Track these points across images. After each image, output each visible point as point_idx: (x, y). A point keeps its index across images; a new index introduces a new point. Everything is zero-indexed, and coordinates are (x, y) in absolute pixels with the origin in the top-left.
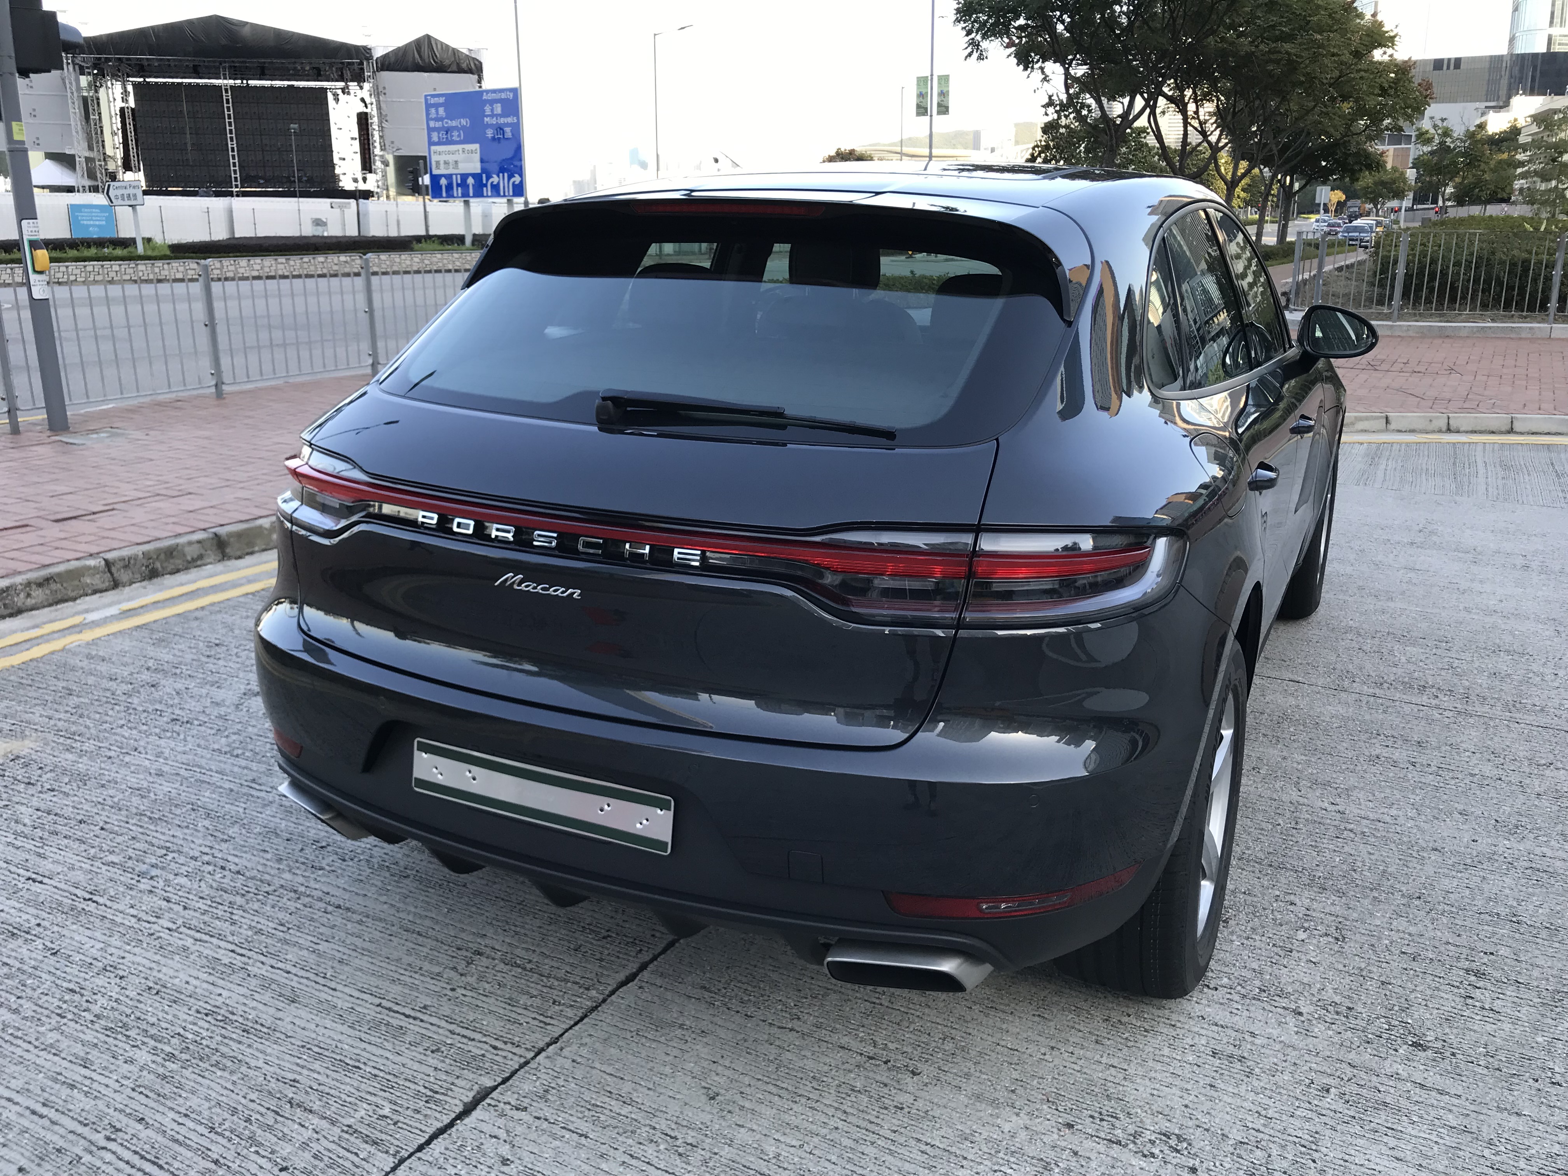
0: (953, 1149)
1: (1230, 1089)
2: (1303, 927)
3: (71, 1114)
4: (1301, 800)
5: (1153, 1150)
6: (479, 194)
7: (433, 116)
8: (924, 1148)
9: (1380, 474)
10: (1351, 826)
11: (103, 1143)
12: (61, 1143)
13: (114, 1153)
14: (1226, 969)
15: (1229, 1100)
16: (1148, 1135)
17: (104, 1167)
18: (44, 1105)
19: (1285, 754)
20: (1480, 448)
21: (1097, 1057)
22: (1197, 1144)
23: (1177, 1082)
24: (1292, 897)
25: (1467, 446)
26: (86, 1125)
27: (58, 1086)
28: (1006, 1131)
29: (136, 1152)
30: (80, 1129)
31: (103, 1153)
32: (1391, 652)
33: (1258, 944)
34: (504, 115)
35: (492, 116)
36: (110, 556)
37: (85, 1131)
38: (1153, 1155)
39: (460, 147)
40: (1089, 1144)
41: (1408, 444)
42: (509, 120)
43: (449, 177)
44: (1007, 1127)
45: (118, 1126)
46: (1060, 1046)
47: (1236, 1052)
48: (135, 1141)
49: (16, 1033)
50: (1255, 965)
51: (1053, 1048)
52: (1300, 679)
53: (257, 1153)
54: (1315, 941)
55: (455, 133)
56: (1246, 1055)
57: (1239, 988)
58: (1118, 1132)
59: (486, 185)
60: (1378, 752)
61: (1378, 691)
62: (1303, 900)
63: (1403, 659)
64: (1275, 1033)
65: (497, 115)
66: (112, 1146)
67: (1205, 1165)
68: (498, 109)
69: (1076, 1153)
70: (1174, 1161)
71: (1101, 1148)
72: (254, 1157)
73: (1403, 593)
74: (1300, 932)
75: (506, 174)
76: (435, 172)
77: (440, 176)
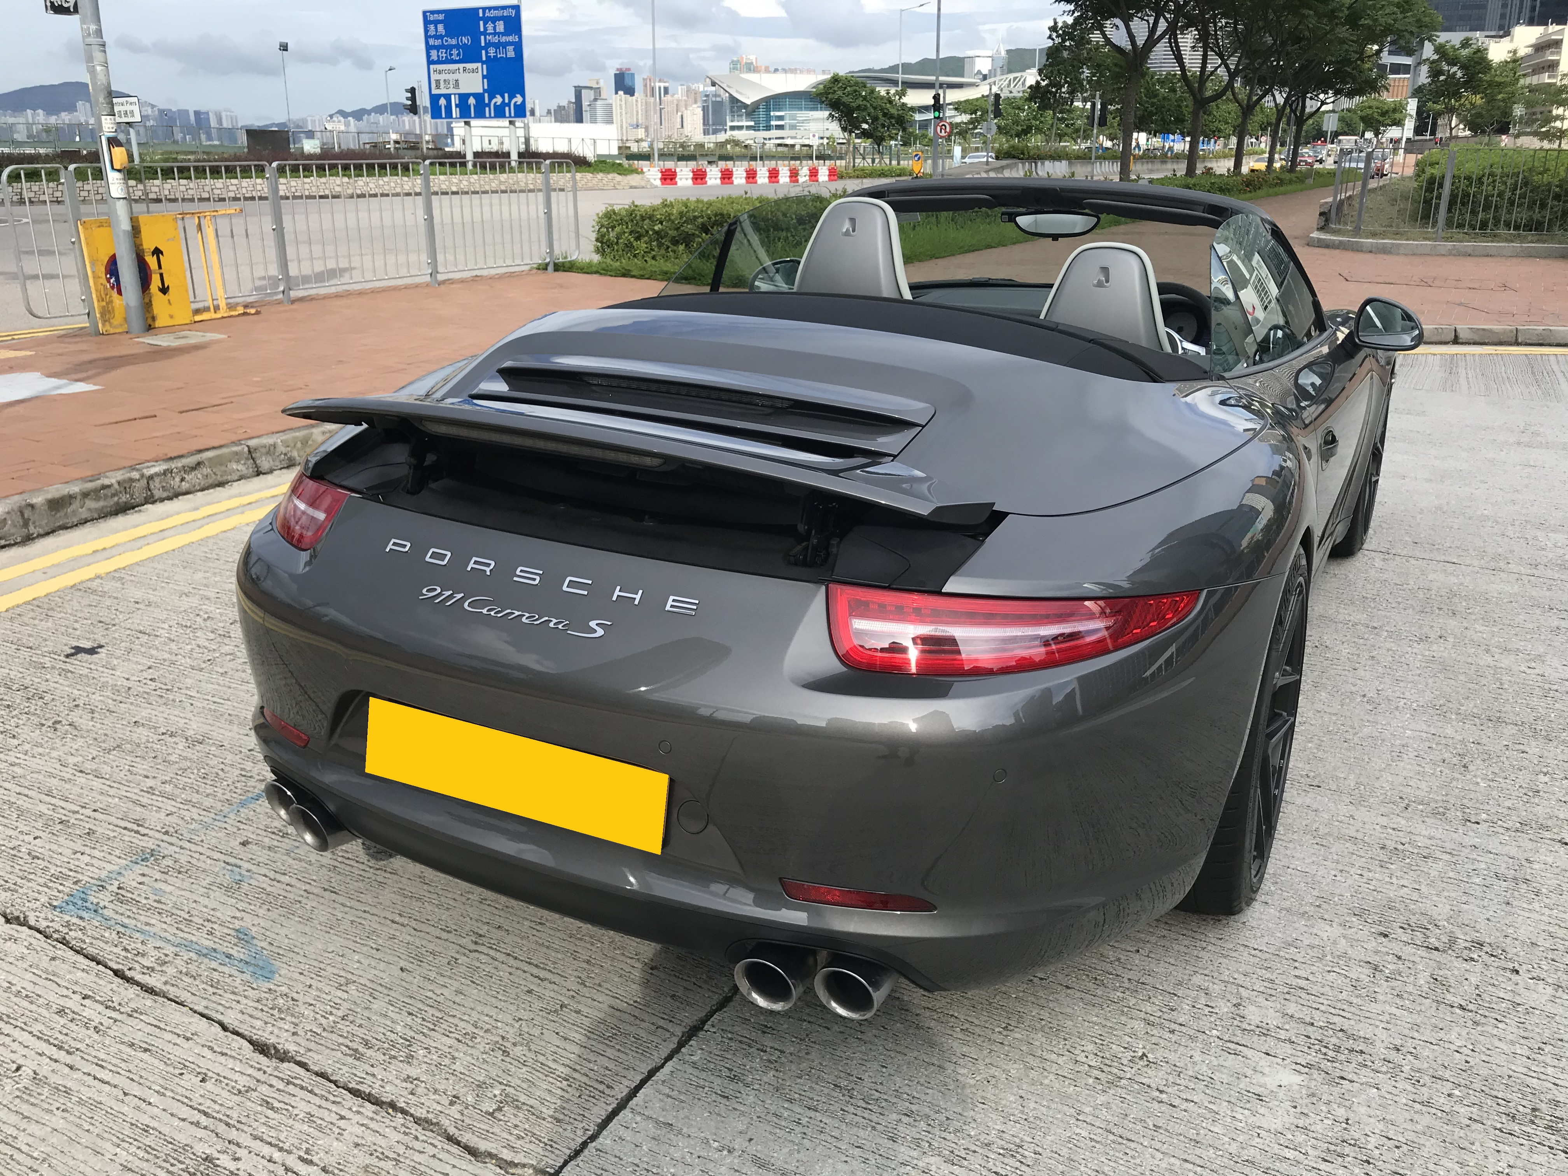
0: (1282, 954)
1: (1525, 906)
2: (1541, 772)
3: (432, 923)
4: (1499, 665)
5: (1472, 955)
6: (480, 115)
7: (432, 32)
8: (1253, 952)
9: (1463, 381)
10: (1555, 687)
11: (474, 947)
12: (431, 947)
13: (488, 955)
14: (1481, 807)
15: (1527, 915)
16: (1462, 944)
17: (483, 966)
18: (400, 915)
19: (1465, 624)
20: (1552, 358)
21: (1387, 879)
22: (1511, 951)
23: (1472, 899)
24: (1521, 747)
25: (1539, 357)
26: (449, 932)
27: (407, 900)
28: (1325, 938)
29: (509, 955)
30: (444, 935)
31: (476, 955)
32: (1535, 538)
33: (1503, 785)
34: (507, 33)
35: (495, 34)
36: (252, 443)
37: (452, 937)
38: (1472, 959)
39: (461, 66)
40: (1410, 949)
41: (1481, 355)
42: (510, 38)
43: (448, 97)
44: (1325, 936)
45: (481, 932)
46: (1346, 868)
47: (1518, 875)
48: (502, 945)
49: (346, 855)
50: (1508, 803)
51: (1341, 871)
52: (1454, 560)
53: (623, 954)
54: (1557, 784)
55: (455, 52)
56: (1528, 877)
57: (1500, 822)
58: (1432, 940)
59: (489, 105)
60: (1556, 623)
61: (1535, 571)
62: (1534, 748)
63: (1550, 545)
64: (1550, 860)
65: (499, 34)
66: (480, 948)
67: (1525, 967)
68: (500, 27)
69: (1399, 958)
70: (1496, 964)
71: (1422, 952)
72: (621, 958)
73: (1527, 486)
74: (1541, 776)
75: (506, 95)
76: (435, 91)
77: (439, 96)
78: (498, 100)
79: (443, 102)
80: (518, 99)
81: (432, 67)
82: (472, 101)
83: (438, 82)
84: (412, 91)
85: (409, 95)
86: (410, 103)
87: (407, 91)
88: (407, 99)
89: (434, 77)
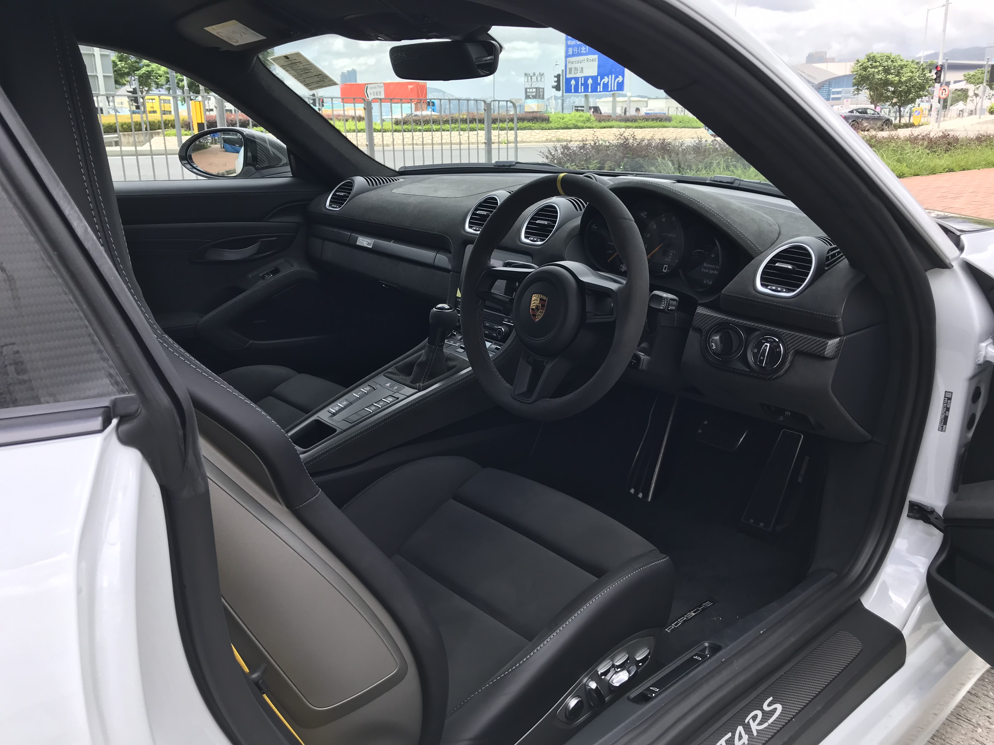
6: (594, 90)
39: (586, 57)
43: (576, 79)
59: (599, 84)
75: (613, 76)
76: (568, 76)
77: (571, 79)
78: (606, 80)
79: (573, 82)
80: (620, 79)
81: (569, 59)
82: (590, 81)
83: (571, 69)
84: (558, 76)
85: (556, 79)
86: (556, 84)
87: (555, 77)
88: (555, 82)
89: (569, 66)
